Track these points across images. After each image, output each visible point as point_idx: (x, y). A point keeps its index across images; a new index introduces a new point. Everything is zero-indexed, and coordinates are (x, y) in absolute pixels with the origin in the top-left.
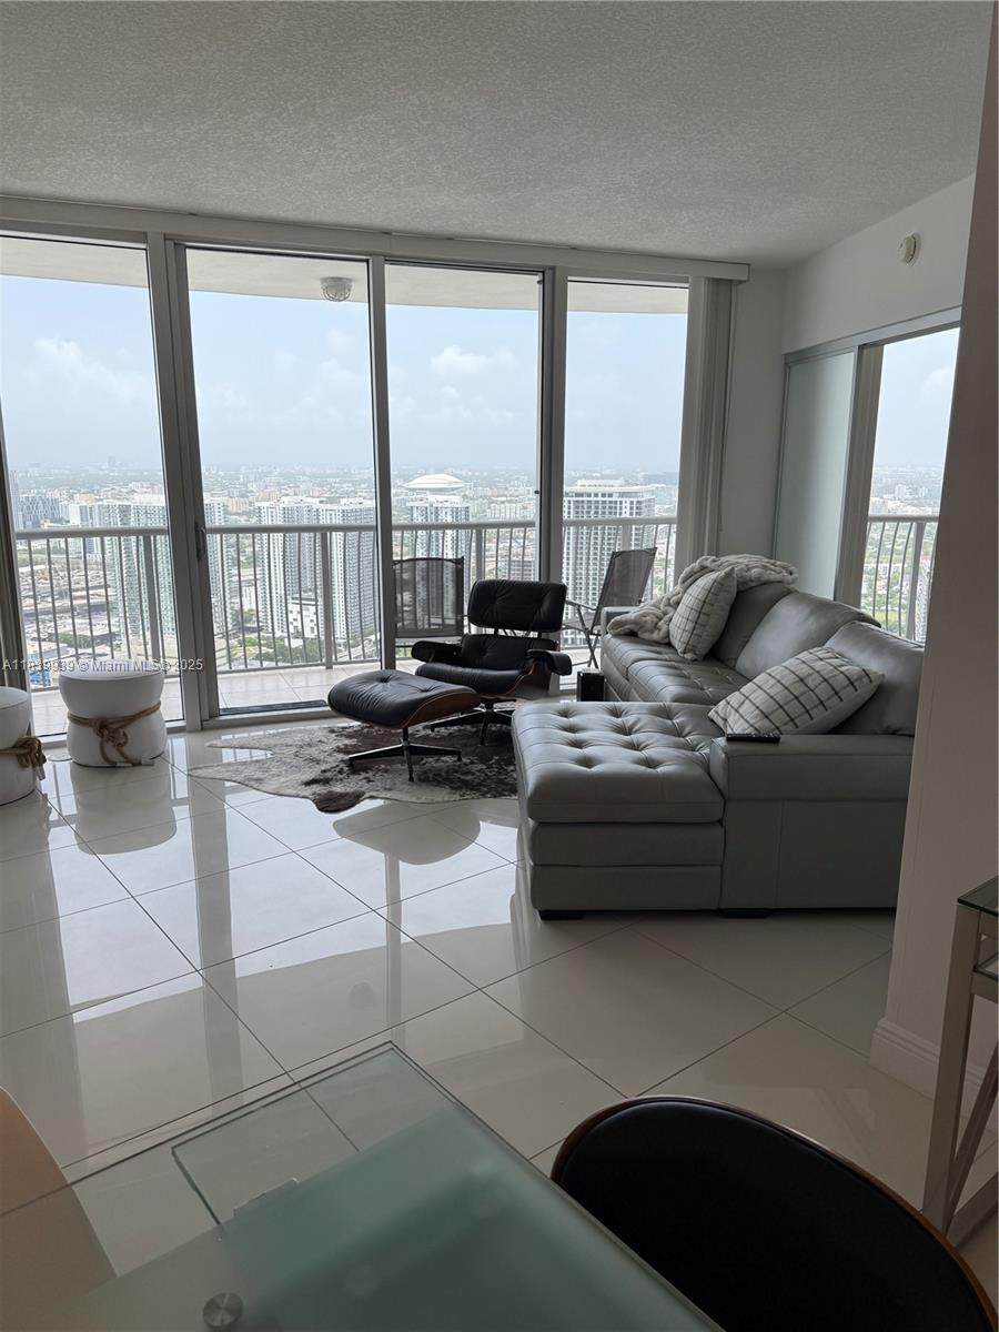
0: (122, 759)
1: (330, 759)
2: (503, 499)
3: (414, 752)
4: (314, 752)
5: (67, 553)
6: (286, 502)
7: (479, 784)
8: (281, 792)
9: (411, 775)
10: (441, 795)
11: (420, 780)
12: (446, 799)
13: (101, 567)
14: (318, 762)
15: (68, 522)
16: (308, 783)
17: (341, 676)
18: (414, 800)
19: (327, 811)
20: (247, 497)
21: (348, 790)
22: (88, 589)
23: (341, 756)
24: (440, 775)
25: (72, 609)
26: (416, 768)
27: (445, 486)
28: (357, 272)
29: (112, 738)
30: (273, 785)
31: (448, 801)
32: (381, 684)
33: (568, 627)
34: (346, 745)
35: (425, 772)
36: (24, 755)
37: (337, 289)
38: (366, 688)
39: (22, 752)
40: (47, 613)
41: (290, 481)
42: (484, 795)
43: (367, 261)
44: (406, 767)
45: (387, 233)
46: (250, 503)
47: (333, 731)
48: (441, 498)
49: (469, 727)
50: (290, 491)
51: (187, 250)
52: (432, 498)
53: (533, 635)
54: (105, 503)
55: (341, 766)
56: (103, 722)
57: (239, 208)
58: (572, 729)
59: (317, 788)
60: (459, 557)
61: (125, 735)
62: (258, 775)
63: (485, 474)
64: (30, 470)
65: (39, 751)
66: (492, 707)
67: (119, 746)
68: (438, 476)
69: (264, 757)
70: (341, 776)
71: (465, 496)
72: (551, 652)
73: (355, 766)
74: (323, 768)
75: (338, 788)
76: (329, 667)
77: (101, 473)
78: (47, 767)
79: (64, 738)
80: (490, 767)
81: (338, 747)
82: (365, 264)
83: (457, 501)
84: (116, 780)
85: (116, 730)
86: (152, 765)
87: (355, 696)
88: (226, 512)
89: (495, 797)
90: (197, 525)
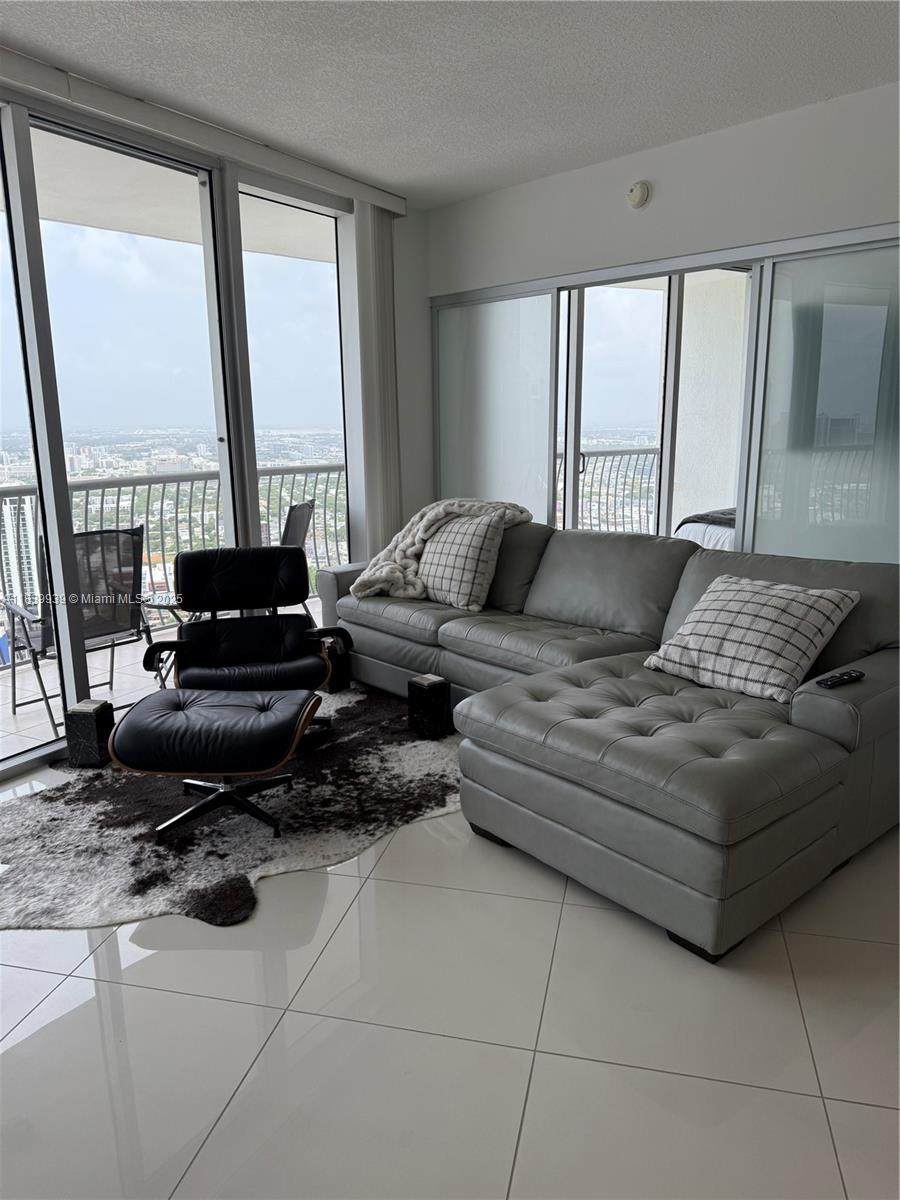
9: (277, 828)
16: (140, 891)
21: (215, 879)
34: (104, 813)
47: (48, 798)
55: (147, 846)
60: (137, 525)
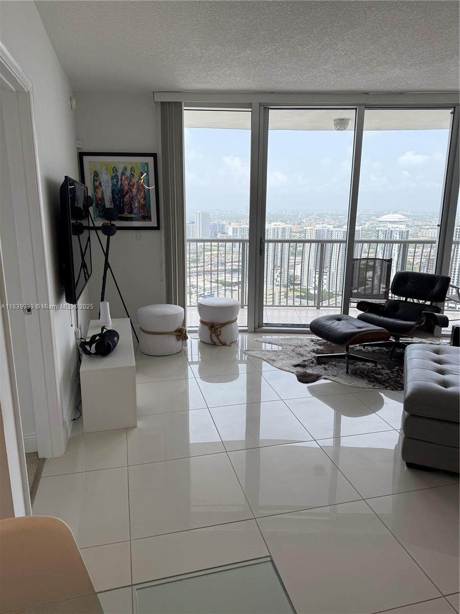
0: (218, 341)
1: (309, 355)
2: (429, 227)
3: (351, 359)
4: (301, 350)
5: (225, 247)
6: (318, 227)
7: (385, 381)
8: (283, 368)
9: (347, 369)
10: (362, 384)
11: (352, 373)
12: (365, 386)
13: (238, 253)
14: (302, 356)
15: (227, 234)
16: (296, 366)
17: (323, 313)
18: (347, 384)
19: (302, 382)
20: (301, 225)
21: (314, 372)
22: (232, 262)
23: (314, 354)
24: (363, 373)
25: (225, 270)
26: (351, 367)
27: (398, 220)
28: (351, 115)
29: (215, 332)
30: (279, 364)
31: (365, 388)
32: (337, 322)
33: (450, 300)
34: (318, 349)
35: (356, 370)
36: (179, 335)
37: (341, 124)
38: (329, 323)
39: (179, 334)
40: (215, 271)
41: (321, 217)
42: (386, 388)
43: (356, 109)
44: (345, 365)
45: (366, 93)
46: (302, 227)
47: (313, 341)
48: (395, 226)
49: (384, 349)
50: (321, 222)
51: (270, 110)
52: (390, 226)
53: (428, 303)
54: (243, 226)
55: (313, 359)
56: (212, 325)
57: (293, 88)
58: (439, 362)
59: (299, 369)
61: (220, 331)
62: (274, 358)
63: (420, 214)
64: (216, 212)
65: (185, 334)
66: (399, 340)
67: (218, 336)
68: (395, 215)
69: (277, 349)
70: (312, 365)
71: (407, 225)
72: (435, 314)
73: (320, 361)
74: (304, 359)
75: (309, 371)
76: (318, 308)
77: (242, 213)
78: (188, 341)
79: (197, 329)
80: (392, 372)
81: (313, 349)
82: (355, 110)
83: (403, 227)
84: (216, 350)
85: (217, 329)
86: (230, 346)
87: (323, 326)
88: (291, 231)
89: (392, 390)
90: (261, 239)
